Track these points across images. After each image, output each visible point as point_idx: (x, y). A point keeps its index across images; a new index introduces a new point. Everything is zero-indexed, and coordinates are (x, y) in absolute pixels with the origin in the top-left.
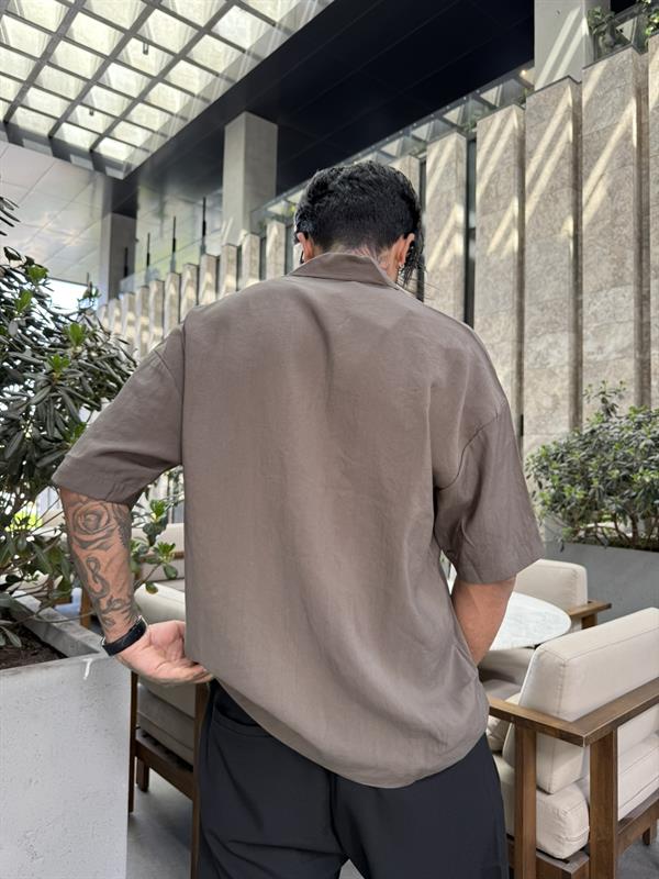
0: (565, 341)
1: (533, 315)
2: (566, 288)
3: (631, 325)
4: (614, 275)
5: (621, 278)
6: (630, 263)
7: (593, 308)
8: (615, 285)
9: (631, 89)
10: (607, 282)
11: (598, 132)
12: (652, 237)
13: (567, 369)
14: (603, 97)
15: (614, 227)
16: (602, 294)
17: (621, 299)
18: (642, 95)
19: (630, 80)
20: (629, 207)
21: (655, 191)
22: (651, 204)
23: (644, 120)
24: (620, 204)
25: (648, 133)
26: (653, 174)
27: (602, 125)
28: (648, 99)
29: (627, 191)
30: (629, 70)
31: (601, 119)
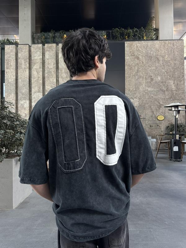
0: (28, 102)
1: (20, 95)
2: (28, 91)
4: (38, 90)
5: (40, 91)
6: (41, 88)
7: (34, 96)
9: (42, 52)
11: (35, 59)
12: (46, 84)
13: (28, 108)
14: (36, 52)
15: (38, 80)
16: (36, 93)
17: (39, 95)
18: (43, 54)
19: (41, 51)
20: (41, 77)
21: (46, 75)
22: (46, 77)
23: (44, 59)
24: (39, 76)
25: (45, 62)
26: (46, 72)
27: (36, 58)
28: (45, 55)
29: (41, 74)
30: (41, 49)
31: (35, 56)
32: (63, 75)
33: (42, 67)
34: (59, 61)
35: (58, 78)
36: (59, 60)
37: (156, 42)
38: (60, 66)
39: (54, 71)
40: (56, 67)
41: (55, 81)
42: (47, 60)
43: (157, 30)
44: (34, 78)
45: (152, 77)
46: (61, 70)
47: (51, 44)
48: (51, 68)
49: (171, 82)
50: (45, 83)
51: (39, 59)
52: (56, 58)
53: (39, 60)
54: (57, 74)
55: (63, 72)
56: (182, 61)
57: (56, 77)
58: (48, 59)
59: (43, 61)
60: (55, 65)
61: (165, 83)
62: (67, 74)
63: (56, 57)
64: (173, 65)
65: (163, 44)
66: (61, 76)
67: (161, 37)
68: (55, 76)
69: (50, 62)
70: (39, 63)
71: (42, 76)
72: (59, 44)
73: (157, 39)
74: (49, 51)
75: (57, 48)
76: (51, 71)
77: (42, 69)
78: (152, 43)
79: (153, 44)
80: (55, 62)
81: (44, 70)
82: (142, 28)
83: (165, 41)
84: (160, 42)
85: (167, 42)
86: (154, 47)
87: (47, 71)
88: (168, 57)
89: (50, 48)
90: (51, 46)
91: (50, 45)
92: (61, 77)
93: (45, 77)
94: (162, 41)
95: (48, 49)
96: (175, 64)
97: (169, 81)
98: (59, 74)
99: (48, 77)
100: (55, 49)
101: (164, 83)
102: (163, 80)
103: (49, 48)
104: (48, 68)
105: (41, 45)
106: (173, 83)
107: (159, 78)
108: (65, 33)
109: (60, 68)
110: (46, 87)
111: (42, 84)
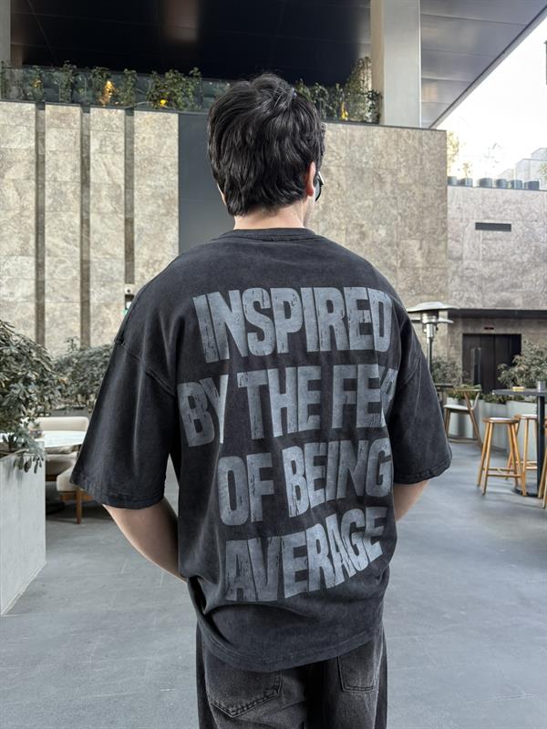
3: (33, 282)
4: (22, 248)
5: (26, 251)
6: (32, 242)
8: (22, 255)
9: (34, 130)
10: (16, 251)
11: (11, 149)
12: (47, 230)
14: (14, 127)
15: (22, 216)
16: (14, 258)
17: (25, 264)
18: (40, 137)
19: (33, 124)
20: (32, 207)
21: (48, 202)
22: (46, 209)
23: (40, 153)
24: (26, 203)
25: (44, 162)
26: (48, 191)
27: (14, 146)
28: (43, 141)
29: (31, 197)
30: (33, 117)
31: (13, 141)
32: (102, 205)
33: (34, 177)
34: (92, 161)
35: (88, 213)
36: (92, 157)
37: (375, 129)
38: (93, 178)
39: (74, 193)
40: (82, 179)
41: (77, 221)
42: (51, 155)
43: (376, 97)
44: (8, 211)
45: (364, 229)
46: (98, 191)
47: (65, 107)
48: (66, 183)
49: (414, 244)
50: (44, 227)
51: (26, 150)
52: (82, 152)
53: (26, 153)
54: (85, 201)
55: (103, 198)
56: (441, 188)
57: (82, 209)
58: (54, 153)
59: (37, 158)
60: (78, 173)
61: (398, 245)
62: (117, 203)
63: (82, 147)
64: (418, 197)
65: (394, 137)
66: (98, 209)
67: (387, 117)
68: (76, 205)
69: (60, 164)
70: (26, 162)
71: (34, 204)
72: (92, 109)
73: (377, 120)
74: (58, 127)
75: (84, 122)
76: (64, 188)
77: (34, 183)
78: (365, 132)
79: (368, 136)
80: (78, 163)
81: (40, 186)
82: (338, 85)
83: (399, 130)
84: (385, 132)
85: (404, 132)
86: (370, 143)
87: (50, 190)
88: (405, 175)
89: (61, 118)
90: (65, 112)
91: (62, 109)
92: (95, 210)
93: (43, 208)
94: (393, 129)
95: (57, 122)
96: (424, 195)
97: (408, 241)
98: (92, 202)
99: (55, 210)
100: (78, 123)
101: (395, 248)
102: (393, 237)
103: (58, 119)
104: (55, 180)
105: (33, 106)
106: (418, 246)
107: (383, 232)
108: (108, 77)
109: (94, 184)
110: (48, 239)
111: (34, 230)
